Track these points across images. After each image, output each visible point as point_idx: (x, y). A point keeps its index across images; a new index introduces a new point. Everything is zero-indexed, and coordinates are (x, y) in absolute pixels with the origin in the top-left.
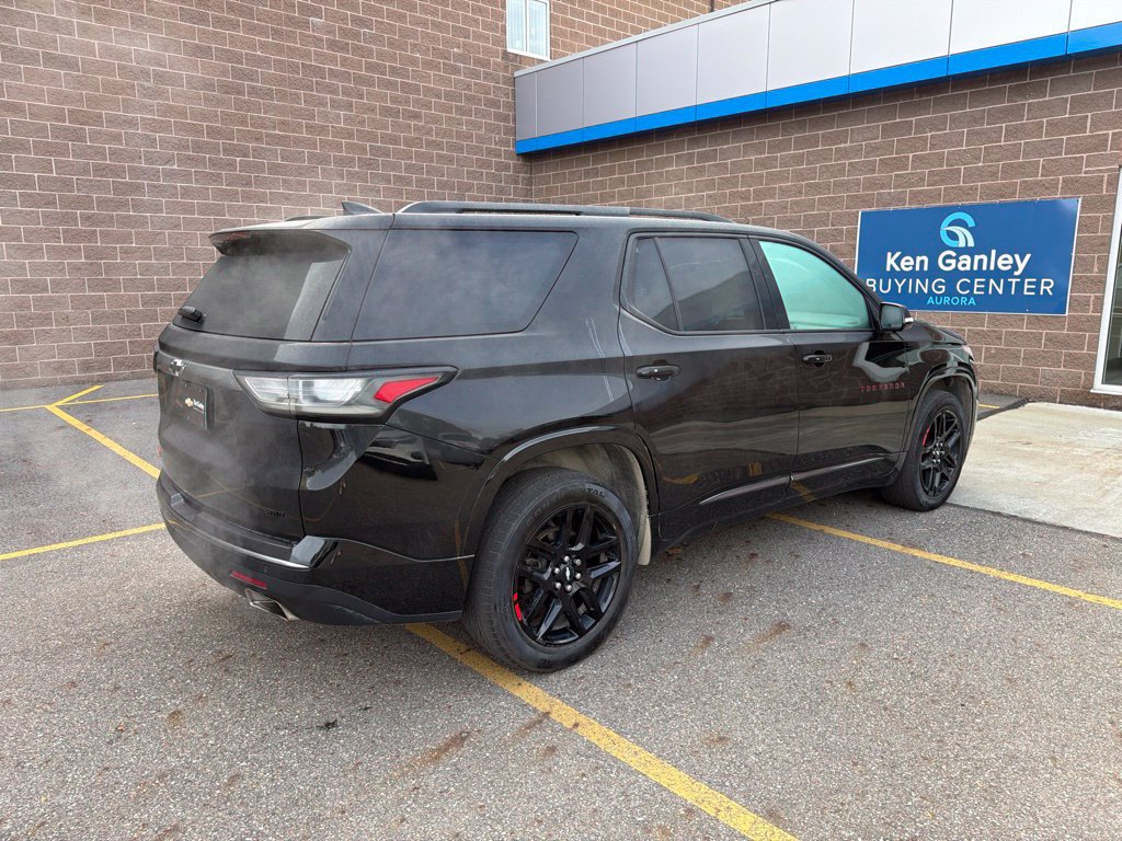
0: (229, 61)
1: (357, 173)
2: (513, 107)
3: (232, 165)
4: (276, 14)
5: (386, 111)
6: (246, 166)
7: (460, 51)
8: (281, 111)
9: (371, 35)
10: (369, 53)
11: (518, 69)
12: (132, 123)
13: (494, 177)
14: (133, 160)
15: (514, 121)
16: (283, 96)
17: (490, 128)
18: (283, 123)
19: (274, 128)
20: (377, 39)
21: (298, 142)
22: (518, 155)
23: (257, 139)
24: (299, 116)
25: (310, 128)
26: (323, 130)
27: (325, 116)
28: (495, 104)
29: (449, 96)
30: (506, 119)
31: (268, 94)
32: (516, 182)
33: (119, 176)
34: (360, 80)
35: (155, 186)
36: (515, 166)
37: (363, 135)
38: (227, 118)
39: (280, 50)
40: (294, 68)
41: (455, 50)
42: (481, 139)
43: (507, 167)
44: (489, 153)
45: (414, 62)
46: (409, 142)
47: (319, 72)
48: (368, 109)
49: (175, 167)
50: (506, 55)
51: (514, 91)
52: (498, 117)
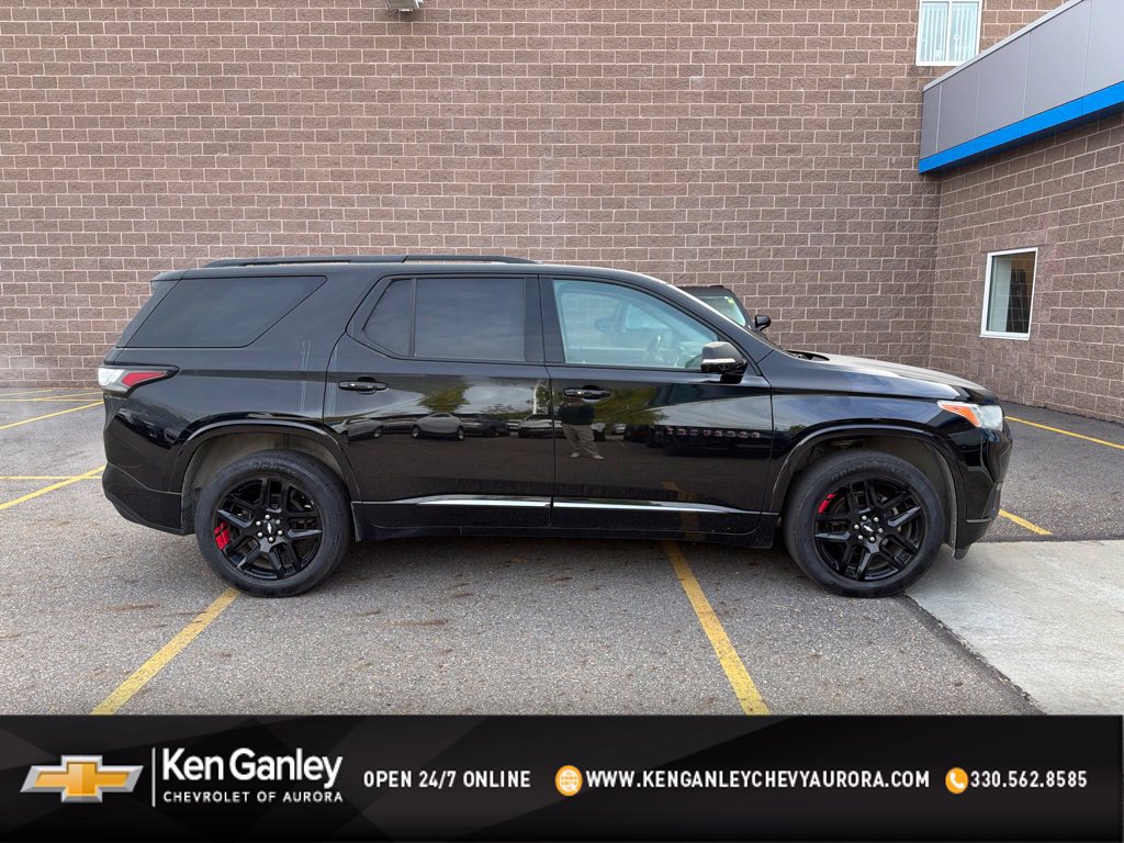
0: (614, 128)
1: (726, 211)
2: (920, 124)
3: (608, 216)
4: (658, 81)
5: (760, 150)
6: (620, 216)
7: (854, 77)
8: (655, 164)
9: (750, 81)
10: (748, 97)
11: (928, 81)
12: (535, 190)
13: (886, 201)
14: (533, 219)
15: (919, 138)
16: (658, 151)
17: (885, 151)
18: (656, 175)
19: (648, 180)
20: (758, 83)
21: (669, 190)
22: (922, 174)
23: (632, 192)
24: (670, 167)
25: (681, 176)
26: (694, 175)
27: (697, 163)
28: (895, 124)
29: (834, 124)
30: (908, 138)
31: (646, 151)
32: (916, 203)
33: (522, 232)
34: (735, 124)
35: (547, 239)
36: (916, 187)
37: (733, 176)
38: (609, 177)
39: (658, 111)
40: (671, 124)
41: (847, 76)
42: (872, 163)
43: (905, 189)
44: (882, 176)
45: (796, 97)
46: (784, 177)
47: (695, 124)
48: (741, 150)
49: (564, 222)
50: (914, 70)
51: (921, 109)
52: (896, 137)
